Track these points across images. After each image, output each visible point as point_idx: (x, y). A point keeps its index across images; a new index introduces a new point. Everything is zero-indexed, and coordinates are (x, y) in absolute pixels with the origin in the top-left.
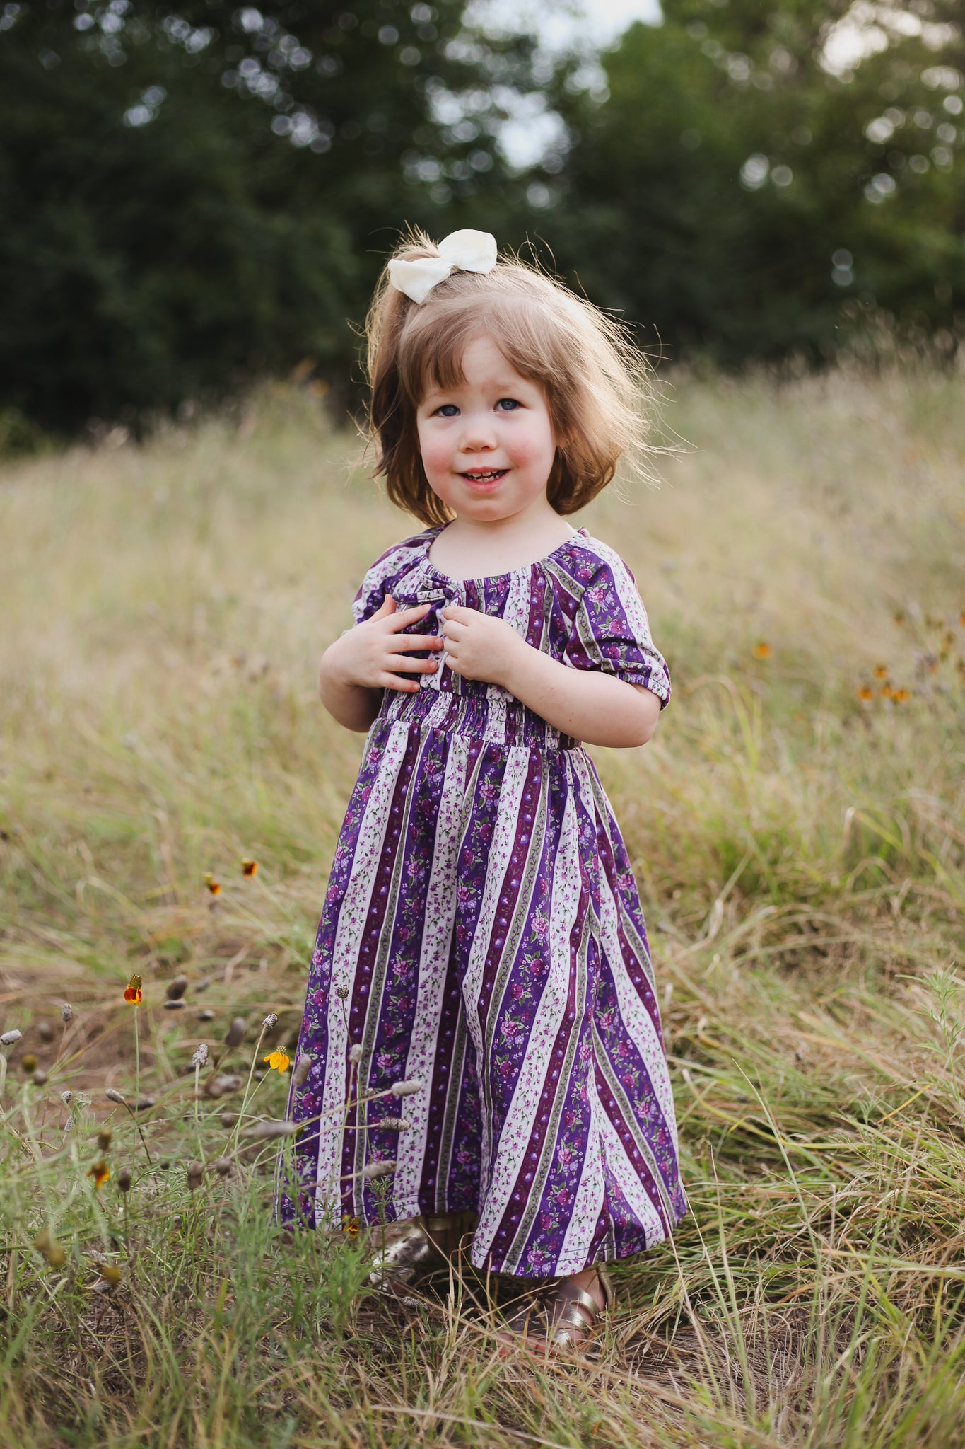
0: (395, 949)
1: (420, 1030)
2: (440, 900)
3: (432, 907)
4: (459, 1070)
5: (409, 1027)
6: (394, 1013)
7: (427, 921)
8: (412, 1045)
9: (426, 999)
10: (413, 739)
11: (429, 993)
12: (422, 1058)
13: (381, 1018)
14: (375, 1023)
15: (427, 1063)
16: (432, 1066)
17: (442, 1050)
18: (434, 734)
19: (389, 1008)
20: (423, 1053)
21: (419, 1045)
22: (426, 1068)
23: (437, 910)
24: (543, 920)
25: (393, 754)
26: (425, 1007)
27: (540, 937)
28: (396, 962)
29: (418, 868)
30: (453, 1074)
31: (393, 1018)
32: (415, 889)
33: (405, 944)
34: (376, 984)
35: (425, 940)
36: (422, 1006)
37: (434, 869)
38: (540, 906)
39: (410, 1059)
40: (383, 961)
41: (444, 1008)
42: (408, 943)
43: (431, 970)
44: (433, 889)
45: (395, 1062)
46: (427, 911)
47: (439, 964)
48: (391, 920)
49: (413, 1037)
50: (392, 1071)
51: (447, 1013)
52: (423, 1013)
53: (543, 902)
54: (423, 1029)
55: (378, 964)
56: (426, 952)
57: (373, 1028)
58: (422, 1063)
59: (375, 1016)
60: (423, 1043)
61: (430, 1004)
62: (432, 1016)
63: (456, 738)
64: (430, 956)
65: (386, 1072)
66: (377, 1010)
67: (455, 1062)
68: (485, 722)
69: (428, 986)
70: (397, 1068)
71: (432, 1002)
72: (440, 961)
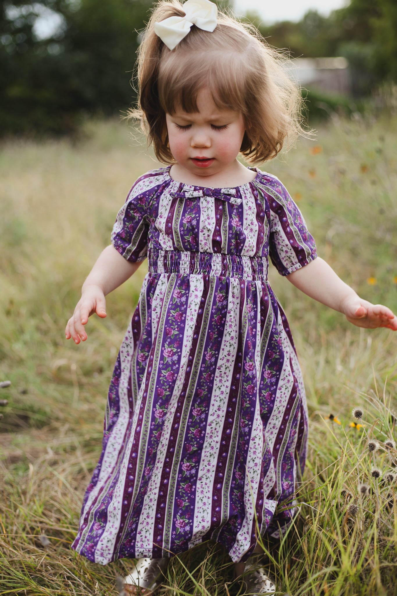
0: (194, 401)
1: (207, 450)
2: (223, 375)
3: (218, 379)
4: (229, 477)
5: (200, 447)
6: (192, 438)
7: (215, 387)
8: (202, 459)
9: (211, 432)
10: (207, 283)
11: (213, 429)
12: (208, 467)
13: (185, 441)
14: (181, 444)
15: (211, 471)
16: (214, 473)
17: (220, 464)
18: (219, 279)
19: (189, 435)
20: (209, 464)
21: (207, 459)
22: (210, 473)
23: (221, 381)
25: (196, 293)
26: (211, 437)
27: (249, 373)
28: (194, 408)
29: (212, 356)
30: (226, 479)
31: (192, 441)
32: (208, 367)
33: (200, 398)
34: (183, 422)
35: (213, 398)
36: (209, 436)
37: (221, 356)
39: (201, 467)
40: (187, 408)
41: (222, 439)
42: (202, 398)
43: (215, 416)
44: (219, 369)
45: (192, 468)
46: (215, 381)
47: (220, 413)
48: (193, 385)
49: (203, 454)
50: (190, 473)
51: (224, 442)
52: (210, 440)
54: (209, 449)
55: (184, 410)
56: (213, 405)
57: (180, 447)
58: (208, 471)
59: (181, 441)
60: (209, 458)
61: (214, 436)
62: (215, 443)
63: (232, 280)
64: (216, 408)
65: (187, 473)
66: (182, 437)
67: (228, 472)
68: (243, 268)
69: (213, 425)
70: (193, 471)
71: (215, 435)
72: (221, 411)
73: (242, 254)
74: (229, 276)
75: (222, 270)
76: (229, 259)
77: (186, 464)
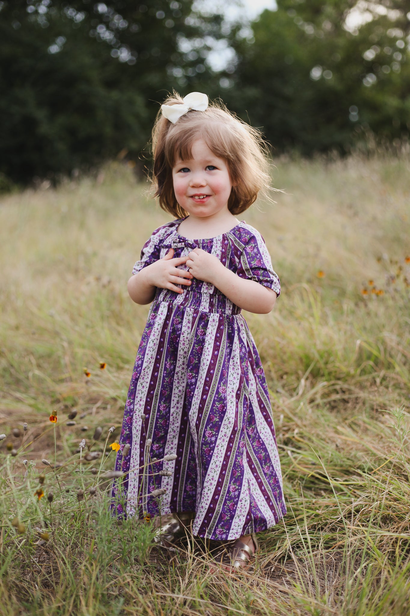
0: (161, 399)
1: (171, 434)
2: (180, 379)
3: (176, 381)
4: (187, 451)
5: (166, 433)
6: (160, 427)
7: (174, 387)
8: (168, 440)
9: (173, 420)
10: (170, 310)
11: (175, 418)
12: (172, 446)
13: (155, 429)
14: (152, 431)
15: (174, 448)
16: (176, 449)
17: (180, 443)
18: (179, 307)
19: (158, 425)
20: (172, 444)
21: (170, 440)
22: (173, 450)
23: (178, 382)
24: (224, 387)
25: (161, 316)
26: (173, 424)
28: (161, 405)
29: (171, 365)
30: (185, 453)
31: (160, 429)
32: (169, 373)
33: (165, 397)
34: (153, 414)
35: (173, 395)
36: (172, 423)
37: (177, 365)
38: (223, 382)
39: (167, 446)
40: (155, 404)
41: (181, 424)
42: (166, 397)
43: (175, 408)
44: (177, 374)
45: (160, 448)
46: (174, 383)
48: (159, 387)
49: (168, 437)
50: (159, 451)
51: (183, 427)
52: (172, 427)
53: (224, 380)
55: (154, 406)
56: (173, 400)
57: (151, 433)
58: (172, 448)
59: (152, 428)
60: (172, 439)
61: (175, 423)
62: (176, 428)
63: (188, 309)
64: (175, 402)
65: (156, 452)
66: (153, 425)
67: (186, 448)
68: (200, 302)
69: (175, 415)
70: (161, 450)
71: (176, 422)
72: (179, 404)
73: (202, 291)
74: (186, 306)
75: (184, 301)
76: (191, 295)
77: (156, 445)
